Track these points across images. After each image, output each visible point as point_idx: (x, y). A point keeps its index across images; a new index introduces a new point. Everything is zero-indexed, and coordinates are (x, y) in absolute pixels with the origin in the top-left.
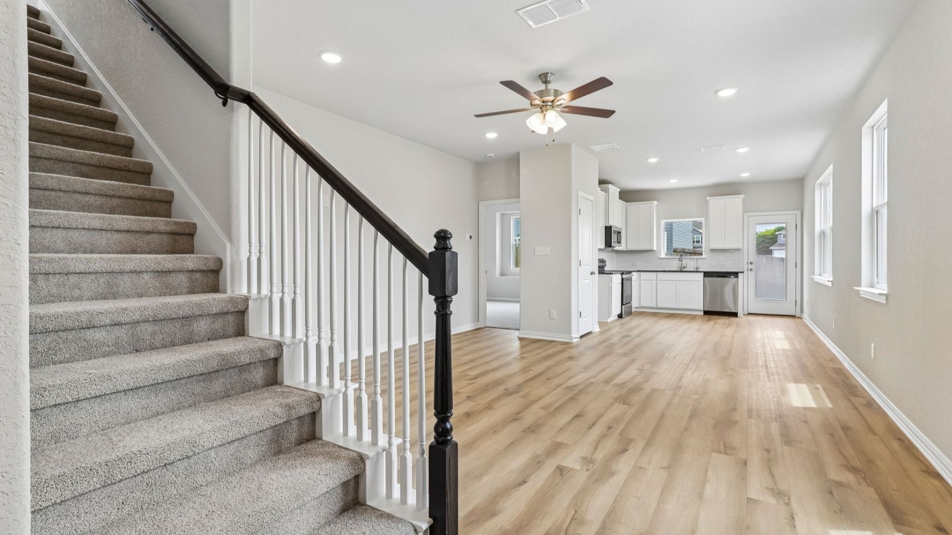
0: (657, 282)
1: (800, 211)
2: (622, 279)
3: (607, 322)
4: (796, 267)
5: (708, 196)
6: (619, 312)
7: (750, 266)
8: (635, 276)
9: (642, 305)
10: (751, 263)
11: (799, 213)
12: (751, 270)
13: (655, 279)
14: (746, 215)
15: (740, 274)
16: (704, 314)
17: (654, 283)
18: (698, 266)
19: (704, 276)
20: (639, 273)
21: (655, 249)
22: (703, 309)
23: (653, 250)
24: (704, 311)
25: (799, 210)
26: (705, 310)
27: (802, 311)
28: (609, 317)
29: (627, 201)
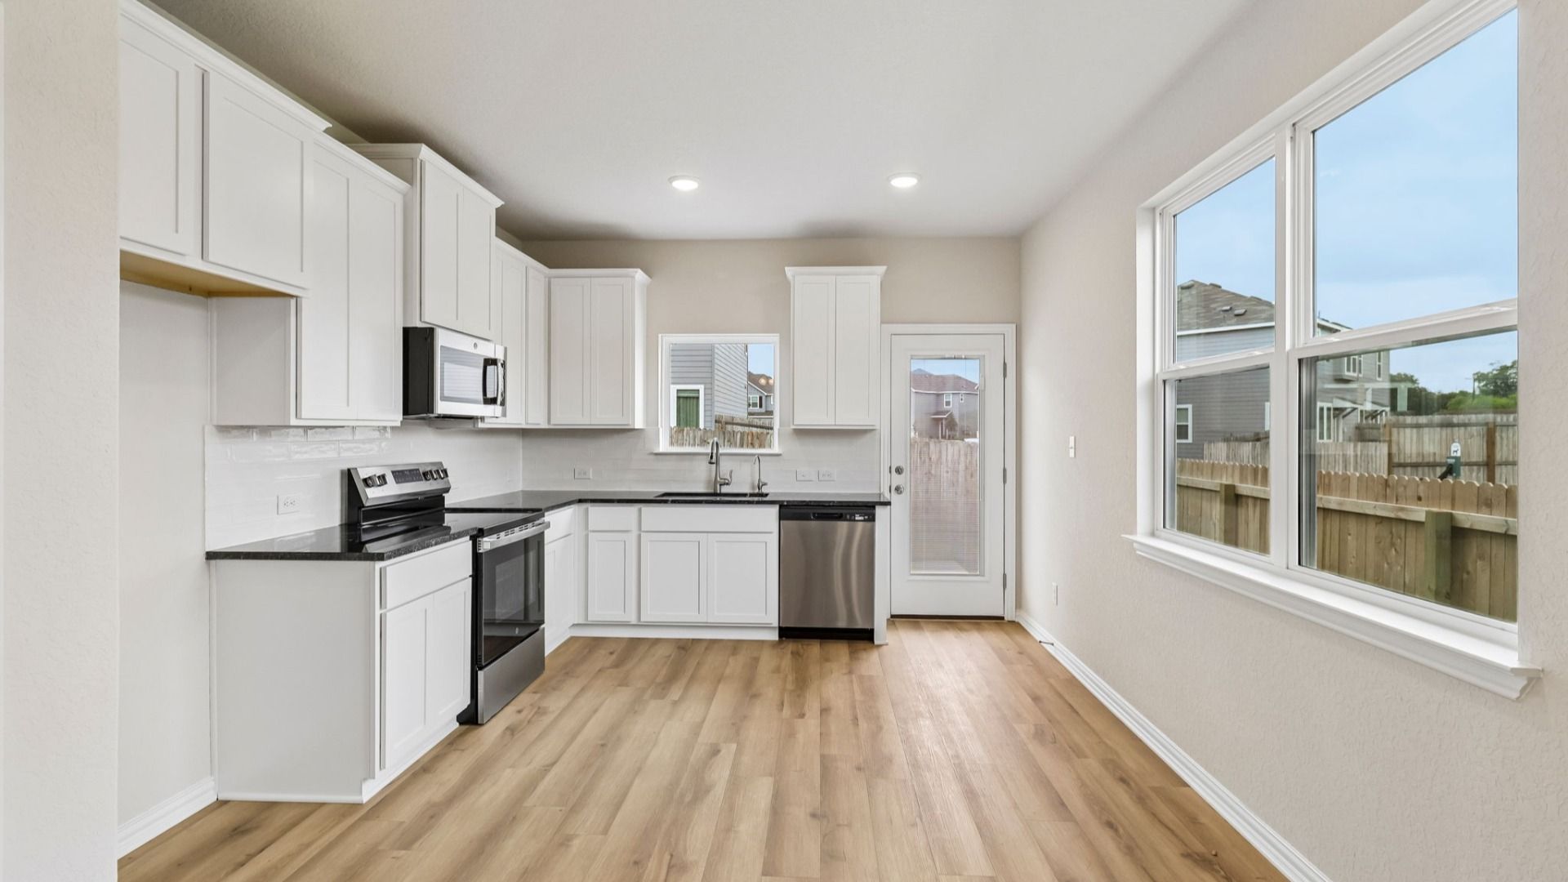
1: (1014, 326)
2: (477, 558)
5: (789, 265)
6: (464, 702)
7: (897, 480)
8: (559, 524)
10: (899, 471)
11: (1010, 329)
15: (880, 512)
16: (781, 636)
17: (632, 539)
18: (763, 480)
19: (781, 517)
20: (584, 506)
21: (639, 424)
22: (776, 624)
23: (634, 430)
24: (781, 629)
27: (1019, 603)
29: (551, 264)
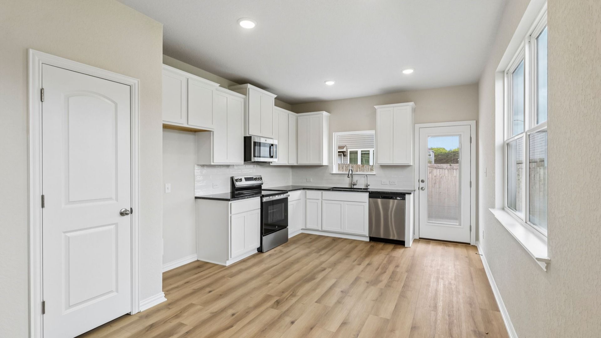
0: (322, 201)
3: (225, 266)
4: (471, 187)
9: (308, 227)
12: (422, 188)
13: (320, 198)
14: (417, 126)
25: (474, 120)
26: (371, 236)
28: (228, 259)
